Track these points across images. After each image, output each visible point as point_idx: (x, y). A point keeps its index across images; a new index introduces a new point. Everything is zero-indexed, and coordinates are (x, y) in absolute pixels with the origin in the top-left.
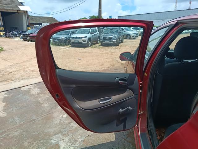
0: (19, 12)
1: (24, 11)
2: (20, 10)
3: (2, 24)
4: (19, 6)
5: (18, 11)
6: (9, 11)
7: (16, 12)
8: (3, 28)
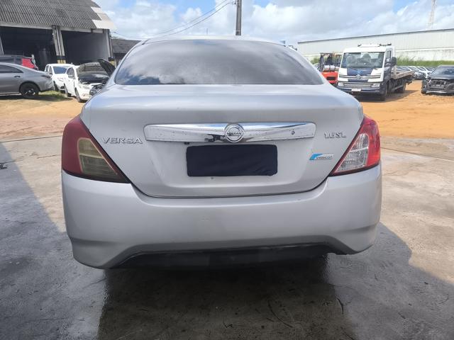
0: (94, 31)
1: (103, 30)
2: (96, 29)
3: (64, 55)
4: (94, 21)
5: (92, 29)
6: (76, 30)
7: (89, 31)
8: (65, 61)
